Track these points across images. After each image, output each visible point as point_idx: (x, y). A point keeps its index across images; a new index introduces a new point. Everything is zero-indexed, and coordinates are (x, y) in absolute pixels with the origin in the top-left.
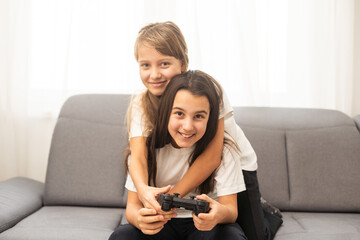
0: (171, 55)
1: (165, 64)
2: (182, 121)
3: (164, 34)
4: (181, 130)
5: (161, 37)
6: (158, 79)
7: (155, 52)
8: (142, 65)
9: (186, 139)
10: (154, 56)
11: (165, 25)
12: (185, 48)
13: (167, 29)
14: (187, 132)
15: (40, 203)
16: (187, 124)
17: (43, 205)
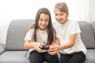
0: (64, 12)
1: (62, 15)
2: (42, 22)
3: (62, 6)
4: (42, 24)
5: (61, 7)
6: (60, 19)
7: (59, 11)
8: (56, 15)
9: (43, 26)
10: (59, 12)
11: (62, 3)
12: (68, 10)
13: (63, 4)
14: (43, 25)
15: (5, 50)
16: (43, 22)
17: (6, 51)
